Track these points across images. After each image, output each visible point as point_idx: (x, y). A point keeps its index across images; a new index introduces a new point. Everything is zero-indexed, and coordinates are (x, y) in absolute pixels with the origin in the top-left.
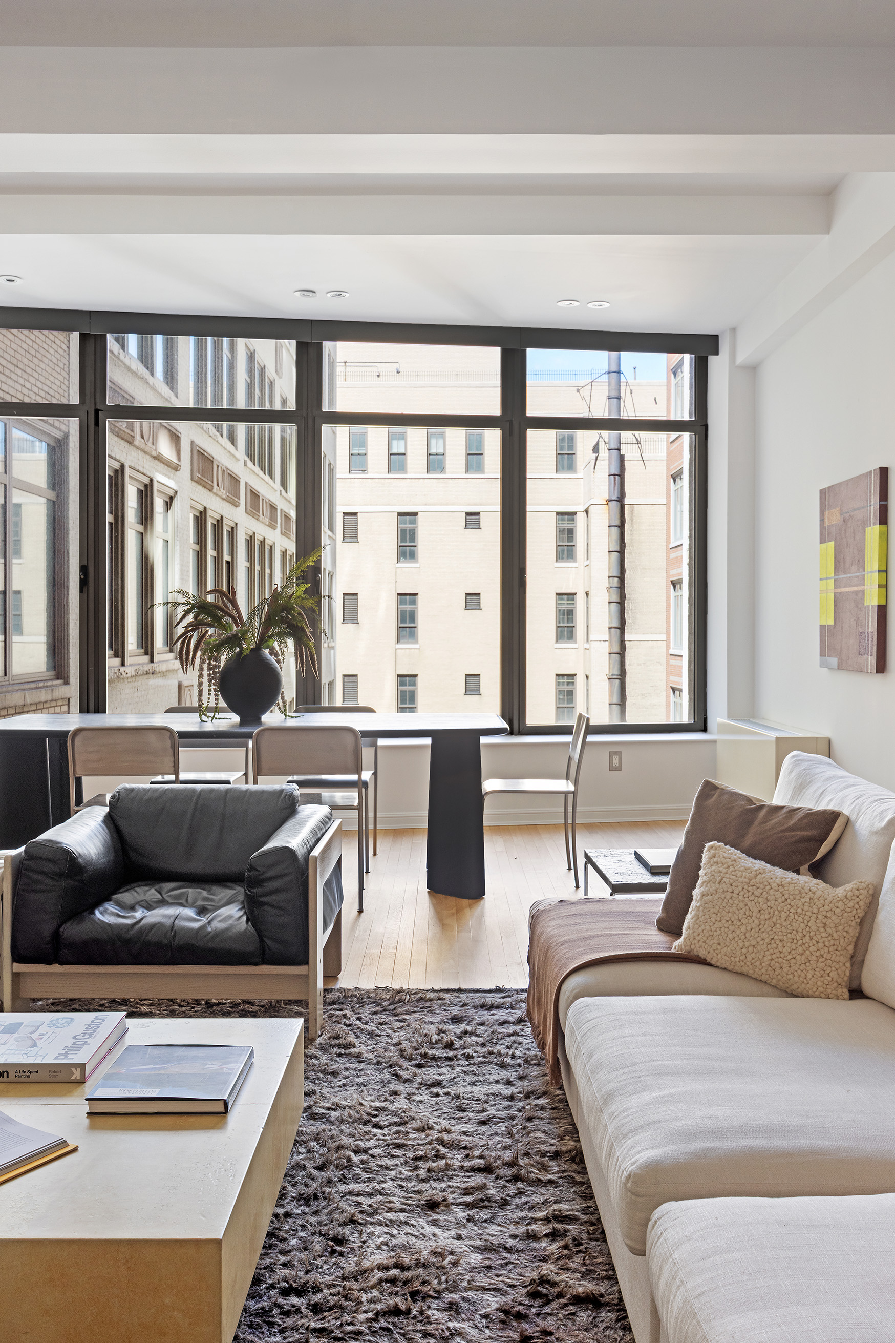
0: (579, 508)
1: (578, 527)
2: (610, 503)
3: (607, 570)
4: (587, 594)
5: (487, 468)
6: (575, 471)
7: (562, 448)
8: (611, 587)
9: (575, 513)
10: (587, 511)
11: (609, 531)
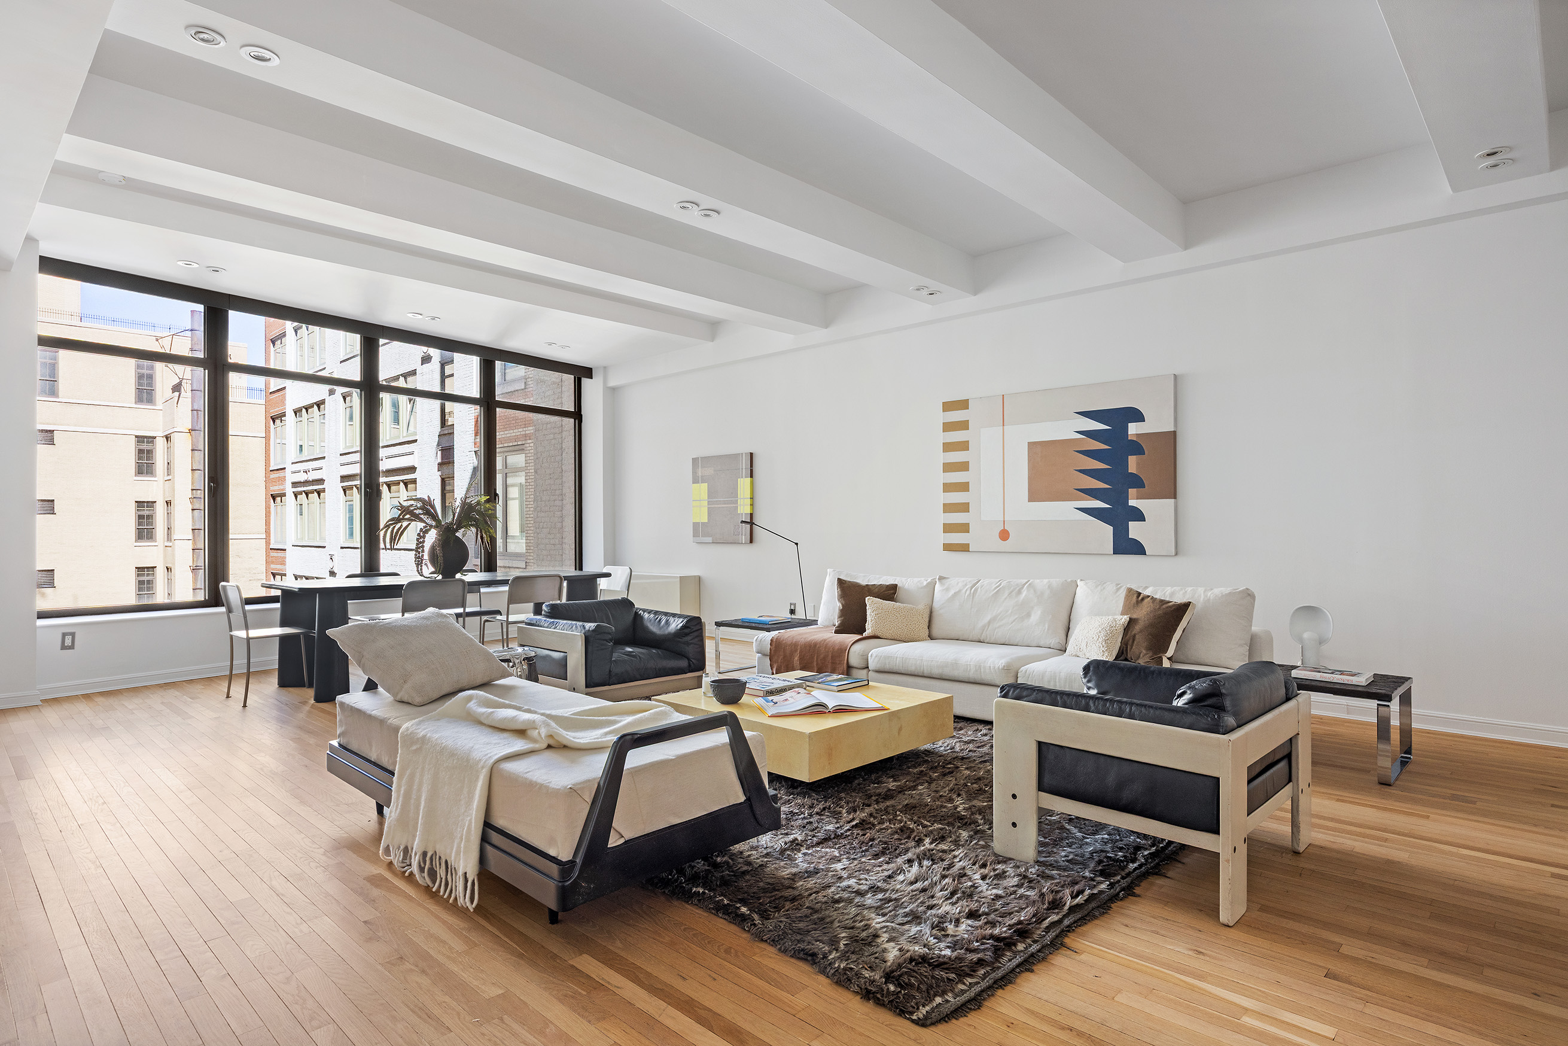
0: (159, 433)
1: (157, 449)
2: (193, 432)
3: (191, 484)
4: (168, 503)
5: (60, 394)
6: (155, 405)
7: (140, 384)
8: (194, 498)
9: (155, 438)
10: (168, 438)
11: (192, 454)
